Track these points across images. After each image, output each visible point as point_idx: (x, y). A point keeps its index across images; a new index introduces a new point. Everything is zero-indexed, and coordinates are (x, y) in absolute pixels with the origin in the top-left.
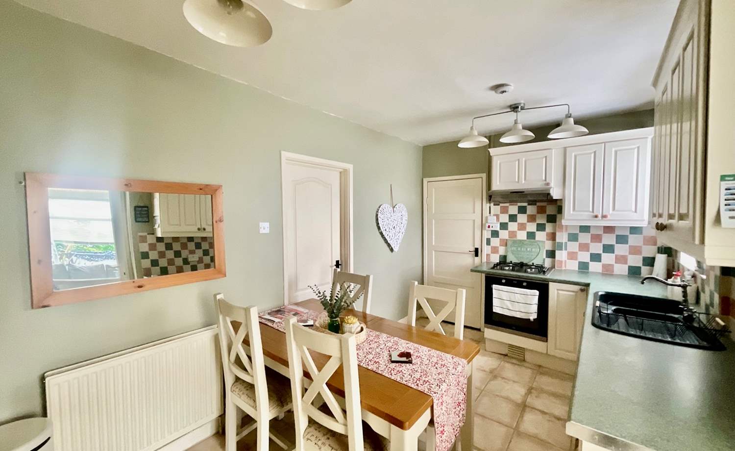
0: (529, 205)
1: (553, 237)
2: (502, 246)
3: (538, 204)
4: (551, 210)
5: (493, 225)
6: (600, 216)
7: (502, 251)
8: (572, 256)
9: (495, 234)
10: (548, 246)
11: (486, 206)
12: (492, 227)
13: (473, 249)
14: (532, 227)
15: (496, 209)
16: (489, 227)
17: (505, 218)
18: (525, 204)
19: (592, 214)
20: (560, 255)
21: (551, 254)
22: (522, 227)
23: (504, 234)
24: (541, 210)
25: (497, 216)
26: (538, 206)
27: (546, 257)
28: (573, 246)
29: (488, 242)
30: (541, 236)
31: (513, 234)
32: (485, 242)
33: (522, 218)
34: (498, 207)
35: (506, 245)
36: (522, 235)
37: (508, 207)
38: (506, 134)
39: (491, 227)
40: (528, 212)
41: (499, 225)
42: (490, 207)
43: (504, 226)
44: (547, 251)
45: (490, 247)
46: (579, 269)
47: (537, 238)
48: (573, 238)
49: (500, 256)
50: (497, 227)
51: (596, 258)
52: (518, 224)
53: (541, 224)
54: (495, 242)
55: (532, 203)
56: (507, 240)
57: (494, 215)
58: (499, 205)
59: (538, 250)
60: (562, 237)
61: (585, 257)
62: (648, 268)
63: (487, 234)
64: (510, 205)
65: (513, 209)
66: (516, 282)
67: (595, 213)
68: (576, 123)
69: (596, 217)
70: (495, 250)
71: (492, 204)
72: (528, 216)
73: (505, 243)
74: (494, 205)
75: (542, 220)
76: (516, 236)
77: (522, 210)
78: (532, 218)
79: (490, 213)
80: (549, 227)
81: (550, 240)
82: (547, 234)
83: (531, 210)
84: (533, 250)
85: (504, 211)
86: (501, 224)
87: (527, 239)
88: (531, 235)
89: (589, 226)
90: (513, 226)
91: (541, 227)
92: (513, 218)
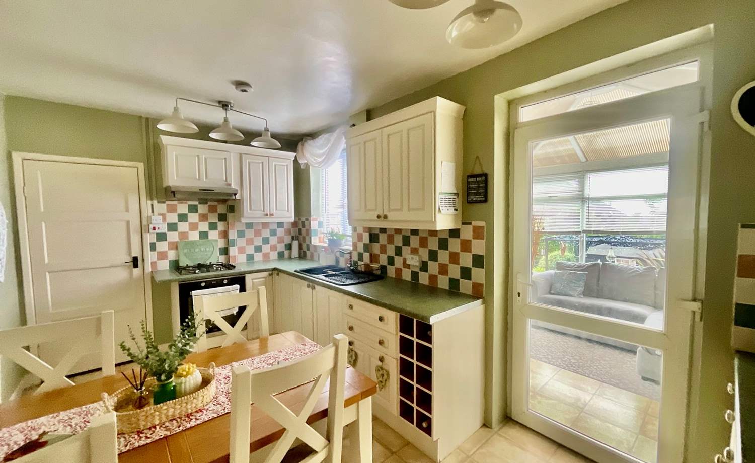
0: (200, 203)
1: (225, 235)
2: (172, 249)
3: (209, 203)
4: (222, 209)
5: (160, 226)
6: (269, 214)
7: (172, 255)
8: (241, 250)
9: (161, 237)
10: (221, 243)
11: (147, 204)
12: (159, 229)
13: (129, 259)
14: (204, 227)
15: (160, 208)
16: (154, 229)
17: (173, 218)
18: (196, 203)
19: (264, 213)
20: (233, 251)
21: (225, 251)
22: (194, 227)
23: (173, 237)
24: (213, 210)
25: (164, 216)
26: (209, 206)
27: (220, 255)
28: (241, 242)
29: (153, 247)
30: (214, 235)
31: (183, 235)
32: (147, 247)
33: (193, 218)
34: (164, 206)
35: (177, 248)
36: (194, 236)
37: (176, 205)
38: (216, 130)
39: (156, 228)
40: (200, 211)
41: (166, 226)
42: (152, 205)
43: (172, 227)
44: (220, 248)
45: (155, 253)
46: (247, 260)
47: (210, 238)
48: (241, 234)
49: (170, 261)
50: (164, 229)
51: (258, 249)
52: (190, 224)
53: (213, 223)
54: (162, 246)
55: (203, 201)
56: (177, 242)
57: (159, 215)
58: (164, 203)
59: (212, 249)
60: (232, 235)
61: (250, 250)
62: (288, 251)
63: (150, 238)
64: (179, 203)
65: (183, 208)
66: (215, 282)
67: (266, 213)
68: (272, 137)
69: (267, 215)
70: (162, 256)
71: (155, 202)
72: (200, 215)
73: (175, 246)
74: (158, 202)
75: (214, 218)
76: (187, 237)
77: (193, 209)
78: (204, 218)
79: (153, 212)
80: (221, 226)
81: (222, 238)
82: (220, 233)
83: (202, 209)
84: (207, 249)
85: (172, 210)
86: (168, 224)
87: (200, 239)
88: (204, 235)
89: (252, 223)
90: (183, 227)
91: (213, 226)
92: (183, 218)
